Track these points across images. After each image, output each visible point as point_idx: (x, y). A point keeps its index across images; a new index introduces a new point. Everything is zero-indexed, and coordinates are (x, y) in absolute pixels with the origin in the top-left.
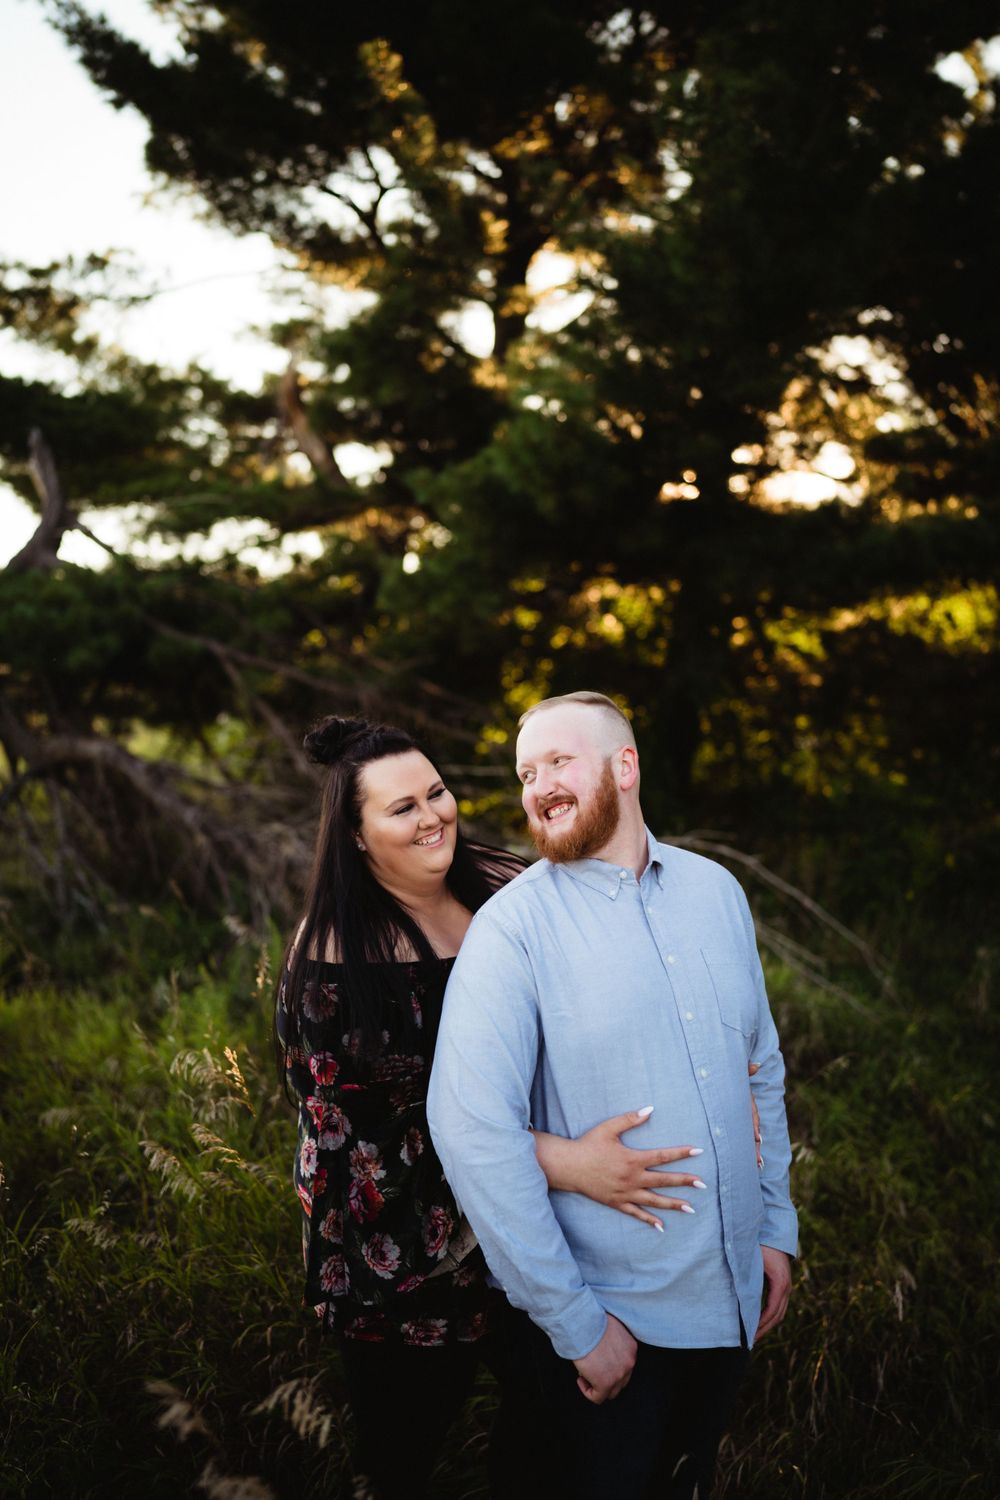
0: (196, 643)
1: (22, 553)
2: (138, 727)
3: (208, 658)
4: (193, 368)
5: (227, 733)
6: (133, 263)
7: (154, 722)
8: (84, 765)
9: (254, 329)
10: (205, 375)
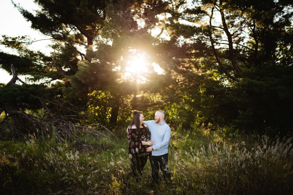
0: (36, 97)
1: (9, 82)
2: (27, 110)
3: (38, 99)
4: (38, 52)
5: (41, 111)
6: (29, 38)
7: (29, 109)
8: (17, 114)
9: (49, 45)
10: (40, 53)
